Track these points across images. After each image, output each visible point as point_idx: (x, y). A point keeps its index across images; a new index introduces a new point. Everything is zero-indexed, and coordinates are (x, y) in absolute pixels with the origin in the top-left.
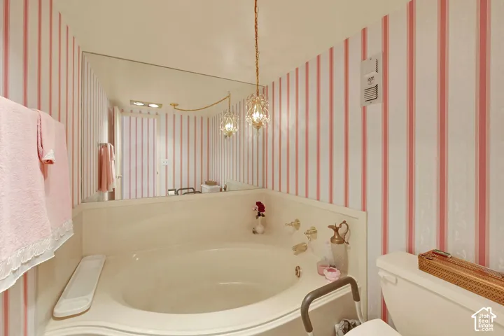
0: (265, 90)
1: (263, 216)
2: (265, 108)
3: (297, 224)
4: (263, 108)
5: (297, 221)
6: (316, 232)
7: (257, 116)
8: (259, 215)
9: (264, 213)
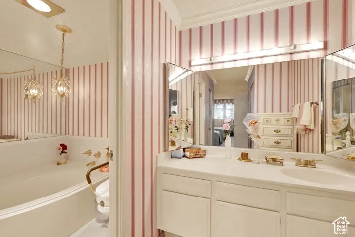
0: (67, 71)
1: (66, 152)
2: (67, 85)
3: (89, 152)
4: (66, 84)
5: (90, 150)
6: (100, 154)
7: (60, 89)
8: (62, 152)
9: (66, 150)
